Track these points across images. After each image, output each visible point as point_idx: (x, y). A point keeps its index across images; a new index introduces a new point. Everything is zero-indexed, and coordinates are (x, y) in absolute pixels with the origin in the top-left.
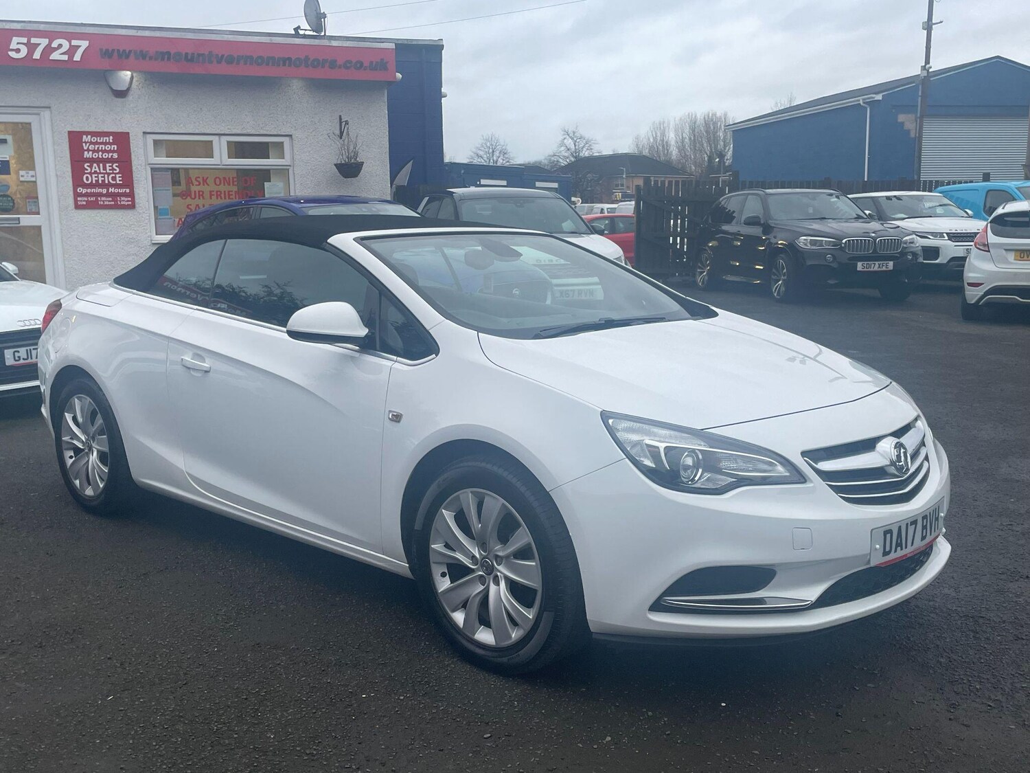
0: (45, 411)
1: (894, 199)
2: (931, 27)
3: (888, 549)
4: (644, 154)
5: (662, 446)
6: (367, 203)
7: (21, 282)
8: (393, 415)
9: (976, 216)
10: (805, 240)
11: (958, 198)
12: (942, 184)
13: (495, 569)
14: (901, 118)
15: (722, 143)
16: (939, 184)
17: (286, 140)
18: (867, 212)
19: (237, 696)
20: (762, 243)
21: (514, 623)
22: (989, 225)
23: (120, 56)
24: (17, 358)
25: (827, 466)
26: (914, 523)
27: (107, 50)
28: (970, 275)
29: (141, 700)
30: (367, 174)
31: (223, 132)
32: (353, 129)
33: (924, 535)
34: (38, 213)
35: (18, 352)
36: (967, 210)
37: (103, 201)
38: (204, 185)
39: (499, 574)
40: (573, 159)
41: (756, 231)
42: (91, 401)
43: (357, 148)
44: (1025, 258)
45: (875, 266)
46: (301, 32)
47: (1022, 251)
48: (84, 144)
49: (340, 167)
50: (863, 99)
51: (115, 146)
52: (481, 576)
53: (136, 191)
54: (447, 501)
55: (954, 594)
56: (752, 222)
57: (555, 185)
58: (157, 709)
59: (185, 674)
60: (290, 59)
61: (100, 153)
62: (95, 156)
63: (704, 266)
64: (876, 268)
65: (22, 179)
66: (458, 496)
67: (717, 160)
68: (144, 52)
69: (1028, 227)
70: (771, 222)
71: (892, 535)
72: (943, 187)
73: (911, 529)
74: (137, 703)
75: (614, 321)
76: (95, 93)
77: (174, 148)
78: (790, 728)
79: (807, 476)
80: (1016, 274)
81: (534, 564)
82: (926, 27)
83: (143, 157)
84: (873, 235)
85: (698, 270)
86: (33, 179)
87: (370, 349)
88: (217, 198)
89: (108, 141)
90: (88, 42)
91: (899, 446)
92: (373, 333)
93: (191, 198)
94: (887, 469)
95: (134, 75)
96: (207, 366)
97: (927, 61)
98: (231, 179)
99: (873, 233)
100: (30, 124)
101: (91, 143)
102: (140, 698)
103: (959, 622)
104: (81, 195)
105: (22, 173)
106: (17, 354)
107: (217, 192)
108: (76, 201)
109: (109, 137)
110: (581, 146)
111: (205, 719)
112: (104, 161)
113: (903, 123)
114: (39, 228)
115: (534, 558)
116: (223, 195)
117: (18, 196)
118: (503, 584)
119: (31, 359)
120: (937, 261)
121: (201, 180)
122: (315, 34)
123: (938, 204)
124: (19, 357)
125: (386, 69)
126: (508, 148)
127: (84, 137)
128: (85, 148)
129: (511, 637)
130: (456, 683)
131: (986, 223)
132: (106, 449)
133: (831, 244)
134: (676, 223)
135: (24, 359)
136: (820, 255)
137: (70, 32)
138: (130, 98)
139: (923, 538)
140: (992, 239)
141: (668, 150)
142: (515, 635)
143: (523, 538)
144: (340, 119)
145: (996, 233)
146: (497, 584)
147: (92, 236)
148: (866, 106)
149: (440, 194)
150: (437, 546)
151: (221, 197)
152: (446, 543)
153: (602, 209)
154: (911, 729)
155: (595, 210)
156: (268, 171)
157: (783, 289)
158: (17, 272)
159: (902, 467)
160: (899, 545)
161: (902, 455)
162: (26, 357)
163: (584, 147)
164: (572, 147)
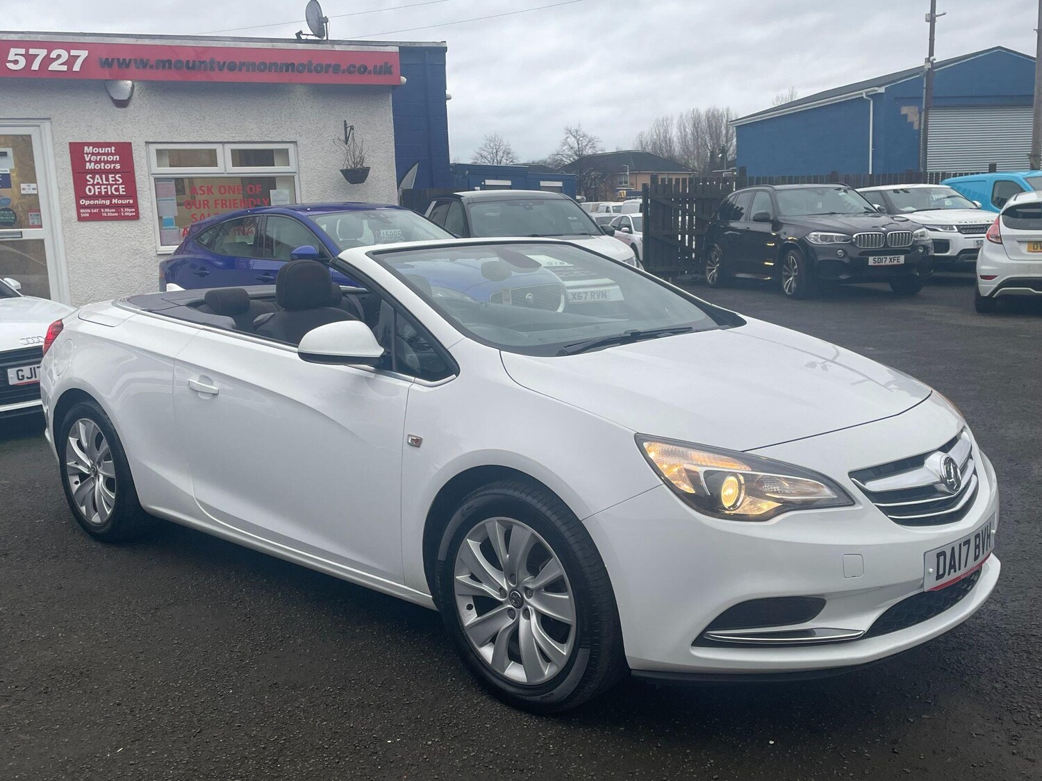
0: (49, 435)
1: (901, 192)
2: (935, 19)
3: (941, 572)
4: (647, 151)
5: (701, 470)
6: (374, 209)
7: (23, 298)
8: (412, 439)
9: (984, 207)
10: (815, 235)
11: (965, 190)
12: (949, 176)
13: (525, 602)
14: (905, 110)
15: (724, 139)
16: (945, 176)
17: (291, 147)
18: (876, 206)
19: (255, 746)
20: (772, 239)
21: (547, 659)
22: (1001, 217)
23: (120, 65)
24: (20, 378)
25: (876, 485)
26: (967, 542)
27: (107, 59)
28: (983, 268)
29: (153, 752)
30: (374, 180)
31: (226, 140)
32: (358, 134)
33: (977, 554)
34: (41, 226)
35: (22, 370)
36: (975, 202)
37: (107, 213)
38: (208, 194)
39: (529, 607)
40: (576, 158)
41: (765, 227)
42: (96, 426)
43: (363, 154)
44: (1039, 249)
45: (887, 261)
46: (303, 37)
47: (1036, 243)
48: (86, 155)
49: (345, 173)
50: (866, 93)
51: (118, 157)
52: (510, 609)
53: (140, 201)
54: (472, 530)
55: (1001, 610)
56: (761, 219)
57: (560, 184)
58: (170, 762)
59: (199, 720)
60: (293, 64)
61: (103, 164)
62: (98, 167)
63: (713, 263)
64: (888, 263)
65: (23, 192)
66: (484, 525)
67: (720, 155)
68: (145, 60)
69: (1040, 218)
70: (780, 219)
71: (945, 557)
72: (949, 179)
73: (964, 549)
74: (148, 755)
75: (640, 333)
76: (96, 103)
77: (178, 158)
78: (845, 768)
79: (856, 498)
80: (1029, 266)
81: (567, 597)
82: (929, 19)
83: (146, 168)
84: (884, 229)
85: (708, 268)
86: (35, 192)
87: (386, 369)
88: (222, 207)
89: (110, 152)
90: (87, 52)
91: (949, 461)
92: (389, 353)
93: (196, 207)
94: (936, 486)
95: (135, 84)
96: (215, 388)
97: (931, 53)
98: (236, 187)
99: (883, 227)
100: (30, 136)
101: (93, 154)
102: (151, 750)
103: (1010, 641)
104: (84, 207)
105: (23, 186)
106: (20, 373)
107: (222, 200)
108: (79, 213)
109: (111, 147)
110: (584, 144)
111: (221, 773)
112: (107, 172)
113: (906, 116)
114: (42, 241)
115: (567, 591)
116: (228, 204)
117: (20, 209)
118: (534, 618)
119: (36, 377)
120: (947, 254)
121: (205, 189)
122: (317, 38)
123: (946, 196)
124: (23, 376)
125: (391, 73)
126: (511, 147)
127: (86, 148)
128: (87, 159)
129: (543, 674)
130: (486, 724)
131: (998, 215)
132: (112, 475)
133: (843, 239)
134: (683, 219)
135: (28, 378)
136: (831, 250)
137: (69, 42)
138: (131, 107)
139: (976, 558)
140: (1005, 231)
141: (671, 147)
142: (548, 672)
143: (555, 569)
144: (345, 124)
145: (1007, 225)
146: (528, 617)
147: (96, 248)
148: (869, 99)
149: (448, 199)
150: (463, 578)
151: (226, 207)
152: (472, 574)
153: (608, 207)
154: (973, 766)
155: (600, 209)
156: (274, 178)
157: (794, 285)
158: (20, 288)
159: (952, 484)
160: (952, 567)
161: (952, 471)
162: (30, 376)
163: (587, 145)
164: (576, 146)
